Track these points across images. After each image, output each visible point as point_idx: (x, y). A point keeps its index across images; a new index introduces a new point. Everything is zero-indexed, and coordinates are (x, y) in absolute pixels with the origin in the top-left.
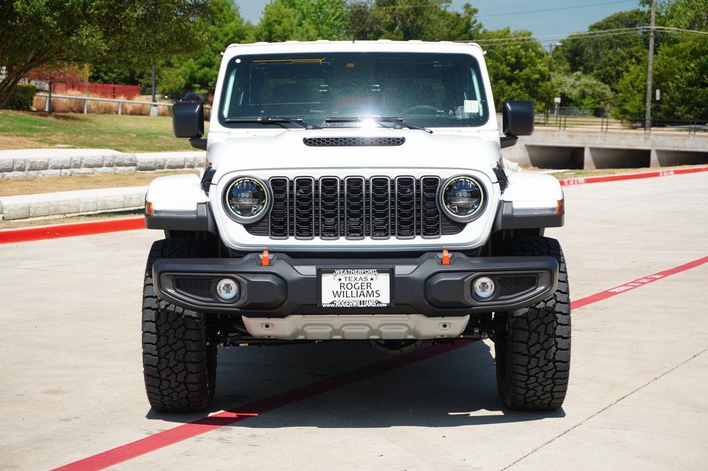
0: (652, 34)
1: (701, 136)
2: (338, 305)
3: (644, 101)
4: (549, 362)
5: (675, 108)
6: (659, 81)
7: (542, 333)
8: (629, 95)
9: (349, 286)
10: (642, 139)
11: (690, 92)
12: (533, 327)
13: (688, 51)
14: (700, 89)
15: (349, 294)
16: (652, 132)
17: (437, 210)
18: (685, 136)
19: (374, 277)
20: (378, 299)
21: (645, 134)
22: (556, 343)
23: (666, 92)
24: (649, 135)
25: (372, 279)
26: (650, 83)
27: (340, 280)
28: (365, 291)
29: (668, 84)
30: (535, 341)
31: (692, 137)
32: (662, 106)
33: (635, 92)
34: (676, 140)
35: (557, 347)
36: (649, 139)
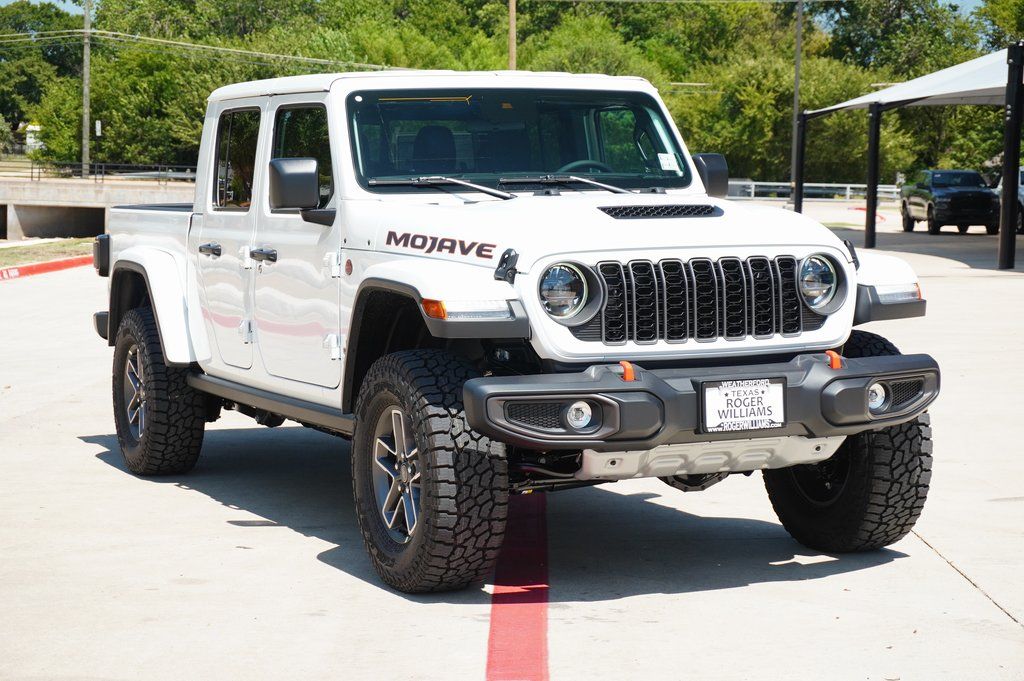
0: (86, 41)
1: (175, 188)
2: (726, 428)
3: (79, 137)
4: (911, 487)
5: (124, 148)
6: (98, 107)
7: (907, 452)
8: (54, 129)
9: (738, 403)
10: (91, 192)
11: (142, 124)
12: (897, 444)
13: (134, 64)
14: (157, 121)
15: (738, 414)
16: (106, 182)
17: (797, 300)
18: (153, 187)
19: (765, 389)
20: (770, 417)
21: (96, 185)
22: (921, 462)
23: (109, 124)
24: (102, 186)
25: (763, 392)
26: (86, 111)
27: (726, 395)
28: (756, 408)
29: (111, 113)
30: (900, 462)
31: (162, 189)
32: (106, 144)
33: (63, 124)
34: (140, 193)
35: (921, 467)
36: (101, 192)
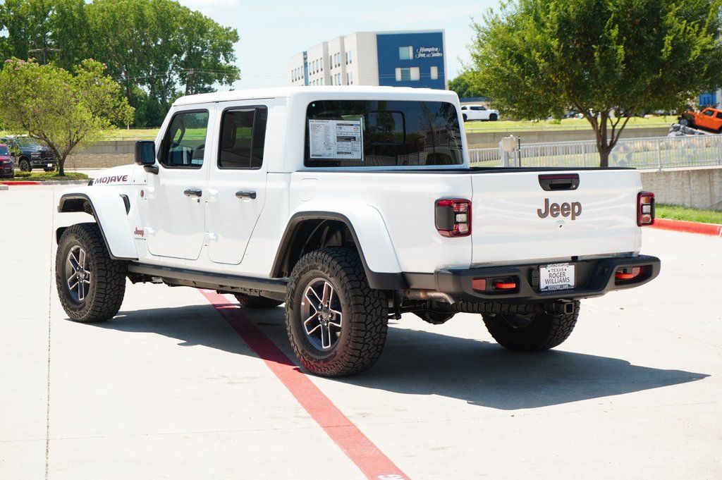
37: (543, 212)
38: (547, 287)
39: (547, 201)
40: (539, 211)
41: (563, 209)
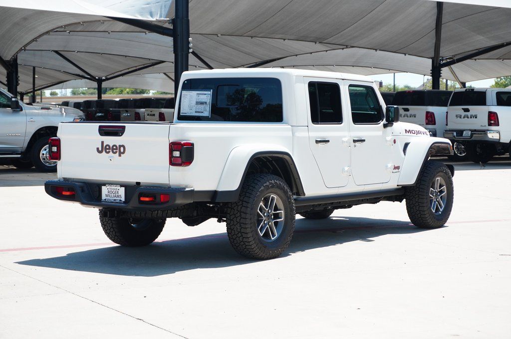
37: (100, 149)
38: (105, 199)
39: (103, 143)
40: (98, 149)
41: (113, 149)
